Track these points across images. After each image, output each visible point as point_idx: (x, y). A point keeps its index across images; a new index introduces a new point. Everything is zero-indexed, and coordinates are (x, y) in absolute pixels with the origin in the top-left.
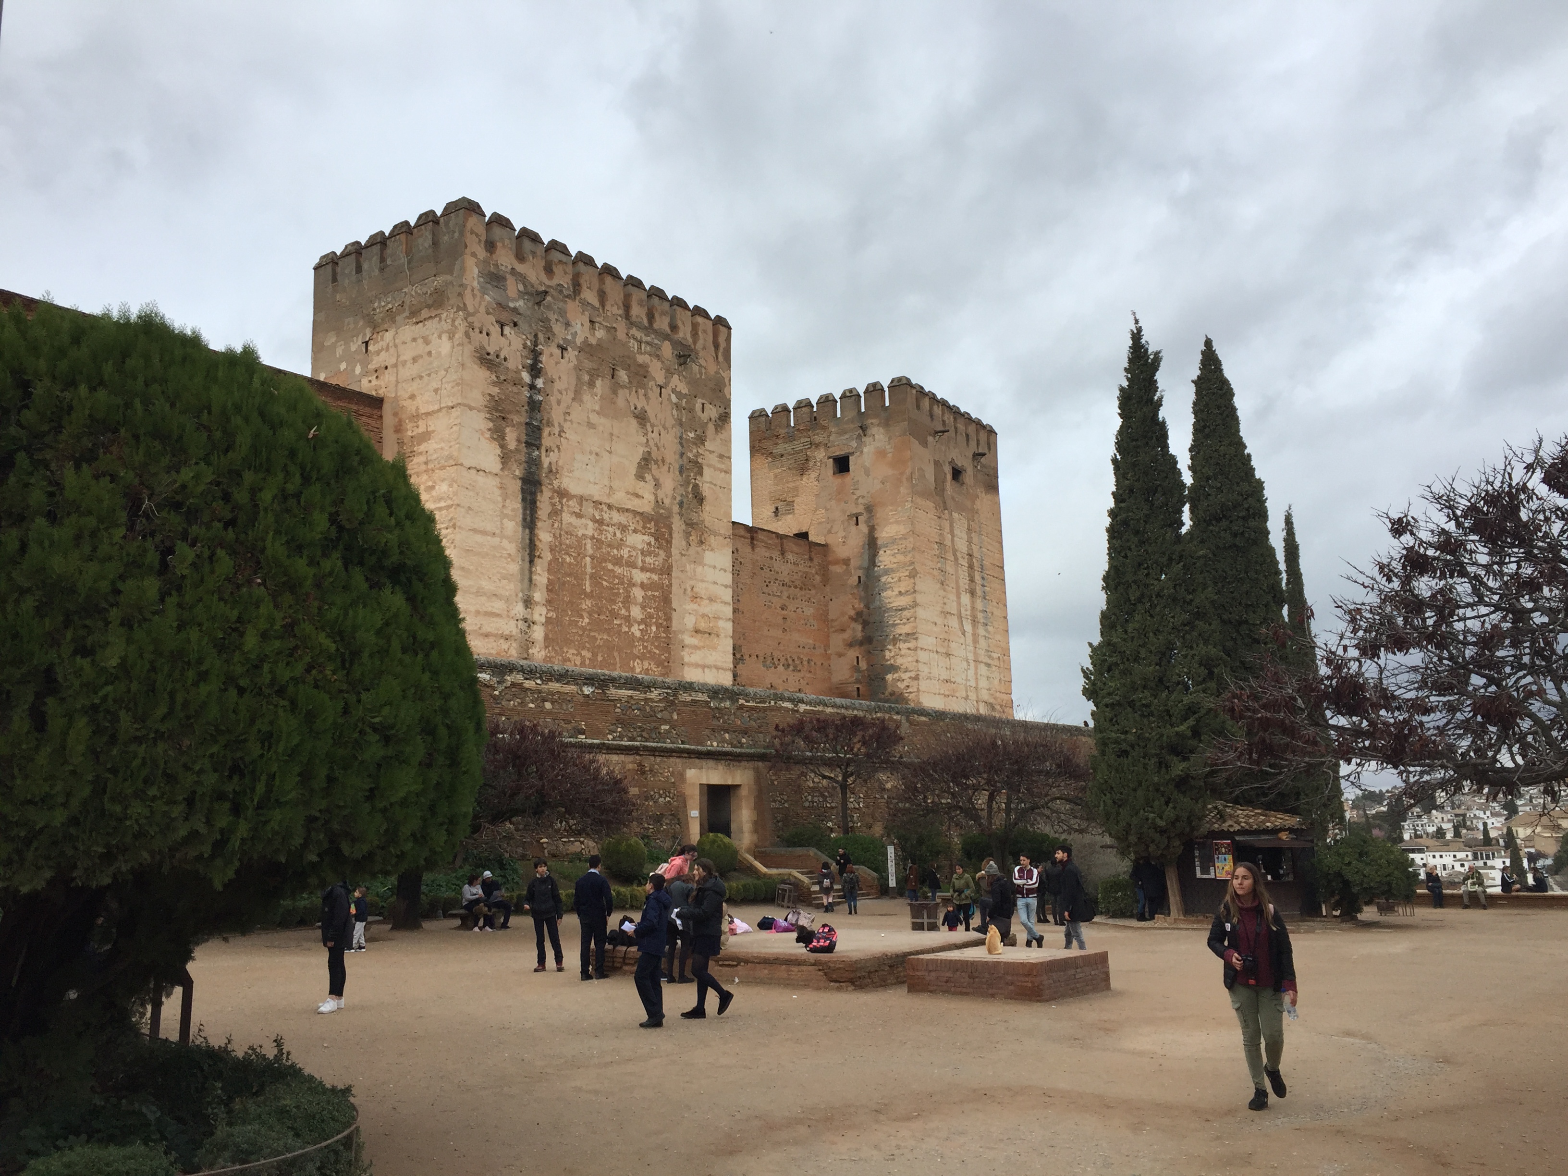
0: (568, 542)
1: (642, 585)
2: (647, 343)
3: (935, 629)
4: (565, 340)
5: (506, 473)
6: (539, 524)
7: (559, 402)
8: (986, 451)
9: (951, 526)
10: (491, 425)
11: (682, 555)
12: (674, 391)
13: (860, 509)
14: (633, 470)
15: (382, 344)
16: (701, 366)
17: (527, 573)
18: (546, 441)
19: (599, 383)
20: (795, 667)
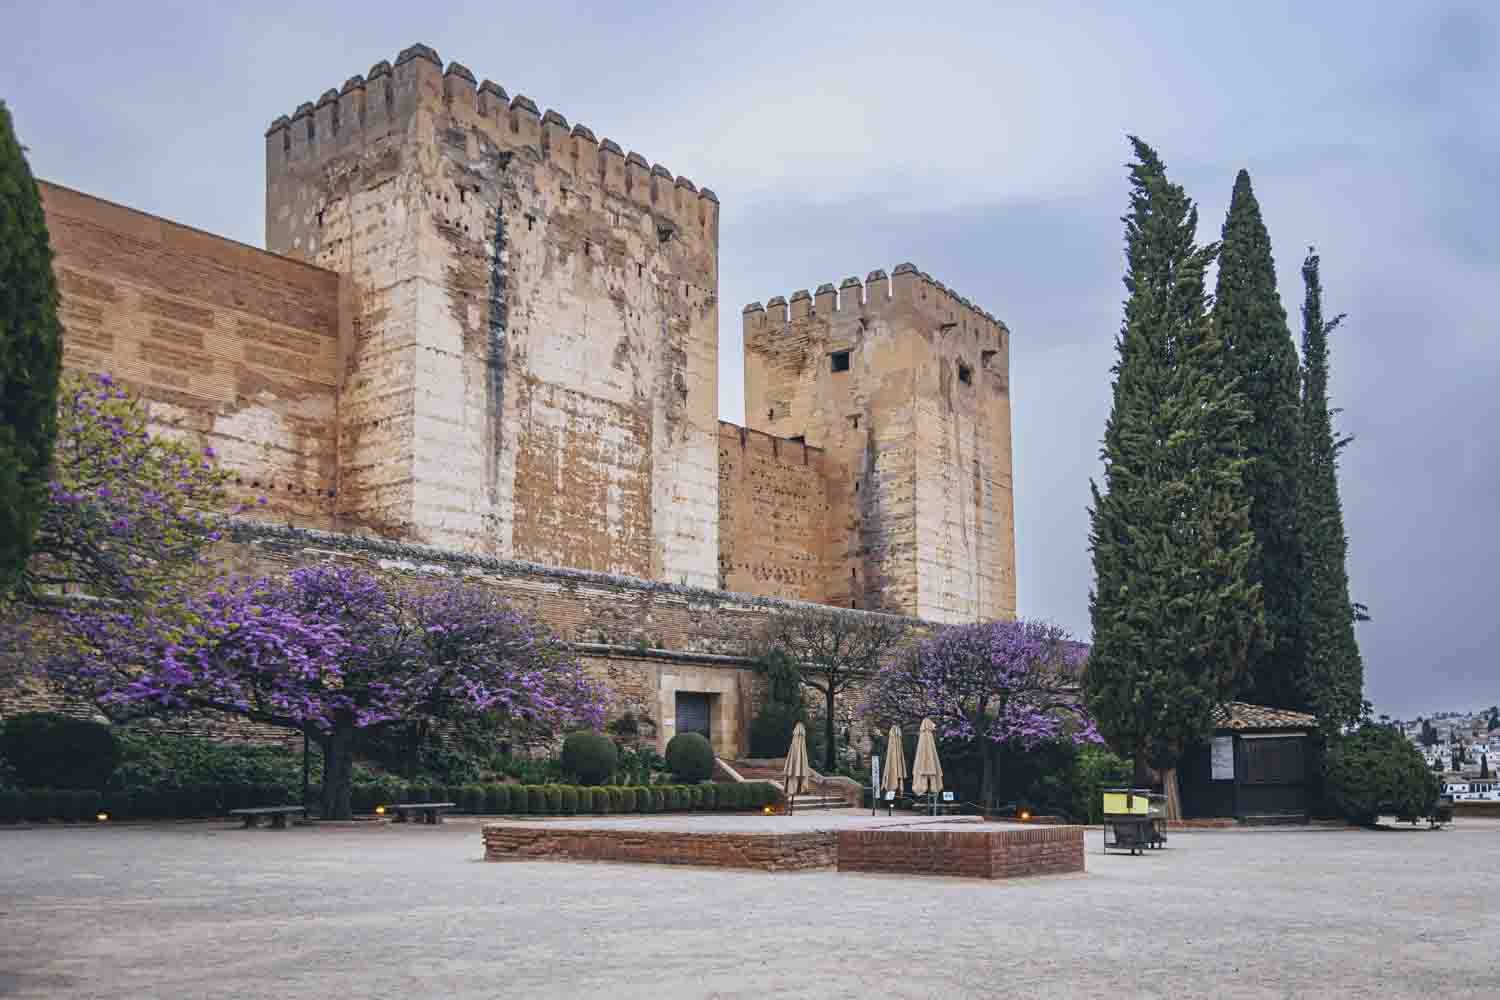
0: (538, 433)
1: (620, 483)
2: (627, 216)
3: (938, 540)
4: (532, 208)
5: (468, 355)
6: (505, 413)
7: (526, 280)
8: (997, 349)
9: (957, 432)
10: (450, 302)
11: (664, 452)
12: (654, 271)
13: (860, 410)
14: (610, 357)
15: (335, 215)
16: (684, 244)
17: (492, 466)
18: (513, 321)
19: (571, 258)
20: (788, 578)
